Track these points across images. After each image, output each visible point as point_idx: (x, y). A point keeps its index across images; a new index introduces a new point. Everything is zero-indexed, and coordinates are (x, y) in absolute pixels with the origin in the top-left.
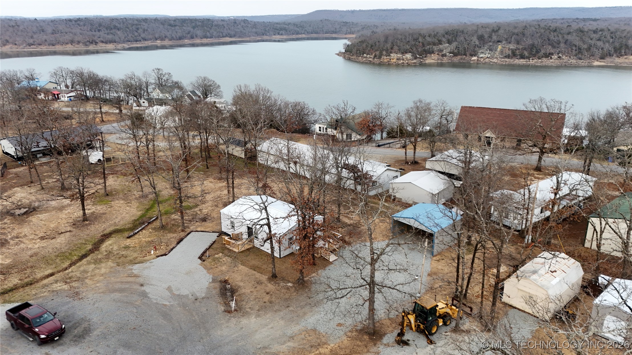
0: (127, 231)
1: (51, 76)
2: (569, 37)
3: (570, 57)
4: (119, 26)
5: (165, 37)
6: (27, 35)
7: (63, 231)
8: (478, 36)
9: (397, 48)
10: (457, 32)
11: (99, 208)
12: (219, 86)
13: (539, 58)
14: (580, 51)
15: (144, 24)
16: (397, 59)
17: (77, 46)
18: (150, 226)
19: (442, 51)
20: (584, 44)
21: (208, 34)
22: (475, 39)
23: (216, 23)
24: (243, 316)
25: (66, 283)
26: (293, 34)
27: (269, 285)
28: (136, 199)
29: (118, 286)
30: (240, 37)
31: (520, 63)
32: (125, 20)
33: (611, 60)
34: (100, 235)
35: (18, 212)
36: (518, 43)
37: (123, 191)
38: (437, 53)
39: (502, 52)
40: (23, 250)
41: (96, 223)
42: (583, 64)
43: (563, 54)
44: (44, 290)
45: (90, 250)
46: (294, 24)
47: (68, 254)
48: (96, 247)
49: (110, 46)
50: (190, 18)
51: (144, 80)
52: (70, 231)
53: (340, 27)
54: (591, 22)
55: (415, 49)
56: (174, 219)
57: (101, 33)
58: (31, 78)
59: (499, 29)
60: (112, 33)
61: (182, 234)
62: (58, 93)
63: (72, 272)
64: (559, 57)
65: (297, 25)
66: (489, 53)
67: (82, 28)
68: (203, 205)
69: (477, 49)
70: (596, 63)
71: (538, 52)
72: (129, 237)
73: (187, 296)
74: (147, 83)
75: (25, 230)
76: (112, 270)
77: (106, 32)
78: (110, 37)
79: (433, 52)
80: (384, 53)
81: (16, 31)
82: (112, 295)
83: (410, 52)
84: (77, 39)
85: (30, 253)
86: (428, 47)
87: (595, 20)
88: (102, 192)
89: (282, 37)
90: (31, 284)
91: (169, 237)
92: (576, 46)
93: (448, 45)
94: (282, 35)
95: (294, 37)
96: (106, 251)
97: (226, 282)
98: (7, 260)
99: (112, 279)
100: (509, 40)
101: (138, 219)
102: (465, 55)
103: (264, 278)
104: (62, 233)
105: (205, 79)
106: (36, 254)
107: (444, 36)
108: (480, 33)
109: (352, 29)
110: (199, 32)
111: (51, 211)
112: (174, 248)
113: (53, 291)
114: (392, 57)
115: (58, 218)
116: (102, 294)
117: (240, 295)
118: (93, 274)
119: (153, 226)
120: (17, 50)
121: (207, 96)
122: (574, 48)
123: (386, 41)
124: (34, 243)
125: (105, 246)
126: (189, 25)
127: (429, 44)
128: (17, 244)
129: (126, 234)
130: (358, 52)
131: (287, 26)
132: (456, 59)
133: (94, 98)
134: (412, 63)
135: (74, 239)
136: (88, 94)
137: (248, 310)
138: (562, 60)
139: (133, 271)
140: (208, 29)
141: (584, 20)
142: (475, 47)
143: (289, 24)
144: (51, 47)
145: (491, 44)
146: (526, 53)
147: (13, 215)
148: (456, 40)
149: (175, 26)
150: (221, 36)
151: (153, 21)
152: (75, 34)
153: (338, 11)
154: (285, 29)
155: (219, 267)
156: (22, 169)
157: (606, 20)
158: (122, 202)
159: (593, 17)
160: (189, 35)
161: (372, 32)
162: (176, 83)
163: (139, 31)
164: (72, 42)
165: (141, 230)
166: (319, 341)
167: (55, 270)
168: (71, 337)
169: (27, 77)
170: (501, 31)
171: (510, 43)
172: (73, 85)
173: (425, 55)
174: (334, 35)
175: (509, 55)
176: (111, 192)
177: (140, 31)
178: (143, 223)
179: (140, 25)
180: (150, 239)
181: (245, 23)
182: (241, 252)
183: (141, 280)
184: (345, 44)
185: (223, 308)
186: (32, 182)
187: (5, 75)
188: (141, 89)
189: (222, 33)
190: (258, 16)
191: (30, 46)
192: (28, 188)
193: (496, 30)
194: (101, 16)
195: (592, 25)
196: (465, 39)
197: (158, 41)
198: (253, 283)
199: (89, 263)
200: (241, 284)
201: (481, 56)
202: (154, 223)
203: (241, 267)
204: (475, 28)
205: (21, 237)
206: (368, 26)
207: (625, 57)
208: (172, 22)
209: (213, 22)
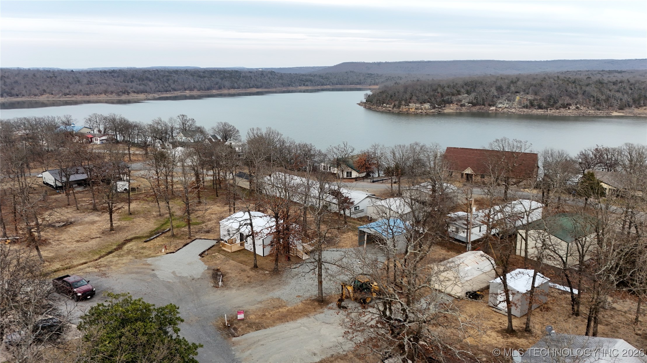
0: (144, 238)
1: (86, 122)
2: (588, 89)
3: (588, 108)
4: (150, 77)
5: (194, 87)
6: (63, 86)
7: (94, 237)
8: (496, 87)
9: (416, 98)
10: (476, 83)
11: (123, 223)
12: (238, 131)
13: (557, 109)
14: (598, 101)
15: (175, 75)
16: (416, 109)
17: (110, 96)
18: (163, 235)
19: (461, 101)
20: (602, 95)
21: (236, 85)
22: (493, 90)
23: (244, 74)
24: (227, 289)
25: (96, 268)
26: (318, 85)
27: (251, 272)
28: (154, 217)
29: (135, 270)
30: (266, 88)
31: (538, 112)
32: (157, 72)
33: (630, 111)
34: (123, 240)
35: (57, 225)
36: (536, 94)
37: (143, 211)
38: (455, 103)
39: (520, 102)
40: (63, 248)
41: (120, 233)
42: (601, 115)
43: (582, 104)
44: (79, 272)
45: (115, 249)
46: (320, 76)
47: (98, 251)
48: (120, 247)
49: (142, 96)
50: (219, 70)
51: (170, 125)
52: (100, 237)
53: (365, 79)
54: (616, 74)
55: (433, 99)
56: (183, 231)
57: (134, 84)
58: (67, 123)
59: (518, 80)
60: (144, 84)
61: (189, 241)
62: (92, 136)
63: (101, 261)
64: (577, 108)
65: (322, 77)
66: (507, 104)
67: (116, 79)
68: (209, 222)
69: (495, 99)
70: (615, 114)
71: (555, 103)
72: (145, 242)
73: (186, 277)
74: (172, 128)
75: (64, 236)
76: (131, 261)
77: (139, 83)
78: (142, 87)
79: (452, 102)
80: (403, 103)
81: (53, 82)
82: (130, 275)
83: (428, 102)
84: (110, 89)
85: (68, 250)
86: (447, 97)
87: (620, 72)
88: (127, 212)
89: (307, 88)
90: (70, 268)
91: (178, 242)
92: (594, 97)
93: (466, 95)
94: (307, 85)
95: (319, 87)
96: (127, 250)
97: (218, 270)
98: (51, 254)
99: (131, 266)
100: (527, 91)
101: (154, 231)
102: (484, 105)
103: (248, 268)
104: (93, 238)
105: (225, 124)
106: (73, 251)
107: (463, 87)
108: (498, 84)
109: (376, 80)
110: (227, 83)
111: (85, 224)
112: (181, 248)
113: (86, 272)
114: (411, 107)
115: (90, 229)
116: (123, 275)
117: (227, 277)
118: (117, 263)
119: (166, 235)
120: (53, 99)
121: (227, 140)
122: (592, 99)
123: (405, 92)
124: (72, 244)
125: (126, 247)
126: (217, 76)
127: (448, 94)
128: (58, 245)
129: (144, 240)
130: (378, 102)
131: (312, 78)
132: (475, 109)
133: (125, 142)
134: (431, 112)
135: (103, 242)
136: (118, 139)
137: (232, 286)
138: (580, 111)
139: (147, 262)
140: (236, 80)
141: (610, 72)
142: (493, 97)
143: (315, 75)
144: (85, 96)
145: (509, 94)
146: (544, 104)
147: (54, 226)
148: (474, 91)
149: (205, 77)
150: (248, 87)
151: (183, 73)
152: (109, 85)
153: (365, 63)
154: (311, 81)
155: (214, 261)
156: (60, 196)
157: (632, 72)
158: (142, 219)
159: (619, 70)
160: (217, 86)
161: (395, 83)
162: (199, 128)
163: (169, 82)
164: (105, 92)
165: (156, 237)
166: (280, 305)
167: (88, 260)
168: (99, 298)
169: (63, 123)
170: (520, 83)
171: (528, 94)
172: (105, 129)
173: (444, 105)
174: (358, 87)
175: (527, 105)
176: (134, 212)
177: (171, 82)
178: (158, 233)
179: (171, 76)
180: (162, 243)
181: (272, 74)
182: (233, 252)
183: (152, 267)
184: (366, 95)
185: (212, 285)
186: (69, 205)
187: (44, 120)
188: (166, 133)
189: (249, 84)
190: (286, 68)
191: (65, 95)
192: (66, 209)
193: (514, 82)
194: (134, 68)
195: (616, 76)
196: (484, 89)
197: (187, 92)
198: (239, 271)
199: (114, 257)
200: (230, 271)
201: (499, 106)
202: (167, 233)
203: (231, 261)
204: (494, 80)
205: (60, 241)
206: (393, 78)
207: (645, 107)
208: (202, 74)
209: (240, 73)
